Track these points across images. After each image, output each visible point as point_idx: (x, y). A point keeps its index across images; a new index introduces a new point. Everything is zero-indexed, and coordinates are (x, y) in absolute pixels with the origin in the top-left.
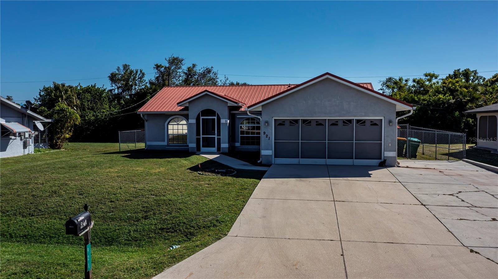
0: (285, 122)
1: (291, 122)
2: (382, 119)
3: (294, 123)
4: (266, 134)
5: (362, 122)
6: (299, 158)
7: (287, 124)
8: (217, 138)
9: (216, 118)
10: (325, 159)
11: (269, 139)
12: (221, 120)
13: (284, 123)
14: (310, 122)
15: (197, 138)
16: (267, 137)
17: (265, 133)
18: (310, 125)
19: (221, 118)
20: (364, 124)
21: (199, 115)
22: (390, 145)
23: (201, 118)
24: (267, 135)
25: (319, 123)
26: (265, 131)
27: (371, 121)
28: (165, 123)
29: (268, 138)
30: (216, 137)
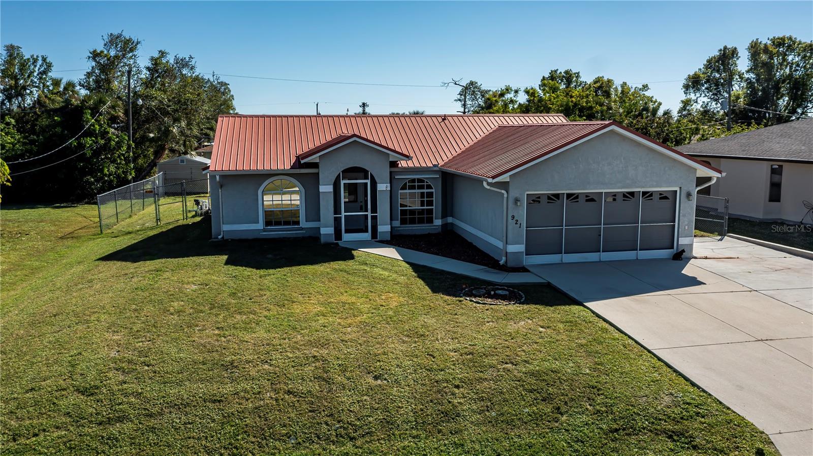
0: (541, 197)
1: (549, 198)
2: (676, 191)
3: (555, 199)
4: (515, 219)
5: (649, 194)
6: (562, 253)
7: (544, 200)
8: (371, 216)
9: (368, 182)
10: (599, 253)
11: (520, 227)
12: (378, 185)
13: (538, 199)
14: (577, 197)
15: (334, 217)
16: (516, 224)
17: (514, 217)
18: (578, 201)
19: (377, 181)
20: (651, 198)
21: (338, 178)
22: (686, 227)
23: (343, 182)
24: (517, 221)
25: (590, 199)
26: (514, 214)
27: (661, 192)
28: (258, 190)
29: (518, 225)
30: (369, 214)
